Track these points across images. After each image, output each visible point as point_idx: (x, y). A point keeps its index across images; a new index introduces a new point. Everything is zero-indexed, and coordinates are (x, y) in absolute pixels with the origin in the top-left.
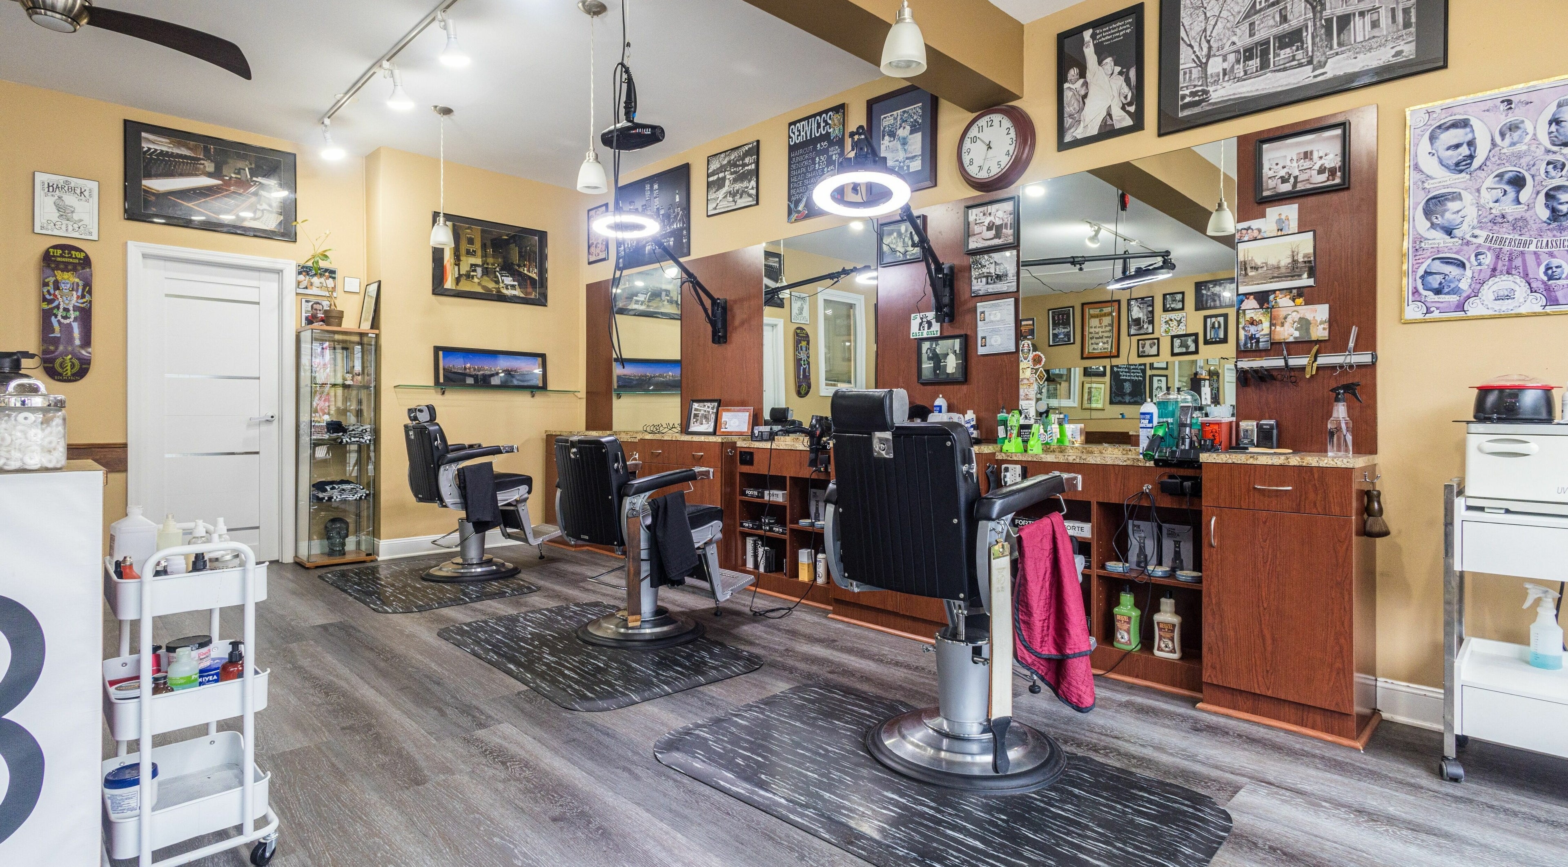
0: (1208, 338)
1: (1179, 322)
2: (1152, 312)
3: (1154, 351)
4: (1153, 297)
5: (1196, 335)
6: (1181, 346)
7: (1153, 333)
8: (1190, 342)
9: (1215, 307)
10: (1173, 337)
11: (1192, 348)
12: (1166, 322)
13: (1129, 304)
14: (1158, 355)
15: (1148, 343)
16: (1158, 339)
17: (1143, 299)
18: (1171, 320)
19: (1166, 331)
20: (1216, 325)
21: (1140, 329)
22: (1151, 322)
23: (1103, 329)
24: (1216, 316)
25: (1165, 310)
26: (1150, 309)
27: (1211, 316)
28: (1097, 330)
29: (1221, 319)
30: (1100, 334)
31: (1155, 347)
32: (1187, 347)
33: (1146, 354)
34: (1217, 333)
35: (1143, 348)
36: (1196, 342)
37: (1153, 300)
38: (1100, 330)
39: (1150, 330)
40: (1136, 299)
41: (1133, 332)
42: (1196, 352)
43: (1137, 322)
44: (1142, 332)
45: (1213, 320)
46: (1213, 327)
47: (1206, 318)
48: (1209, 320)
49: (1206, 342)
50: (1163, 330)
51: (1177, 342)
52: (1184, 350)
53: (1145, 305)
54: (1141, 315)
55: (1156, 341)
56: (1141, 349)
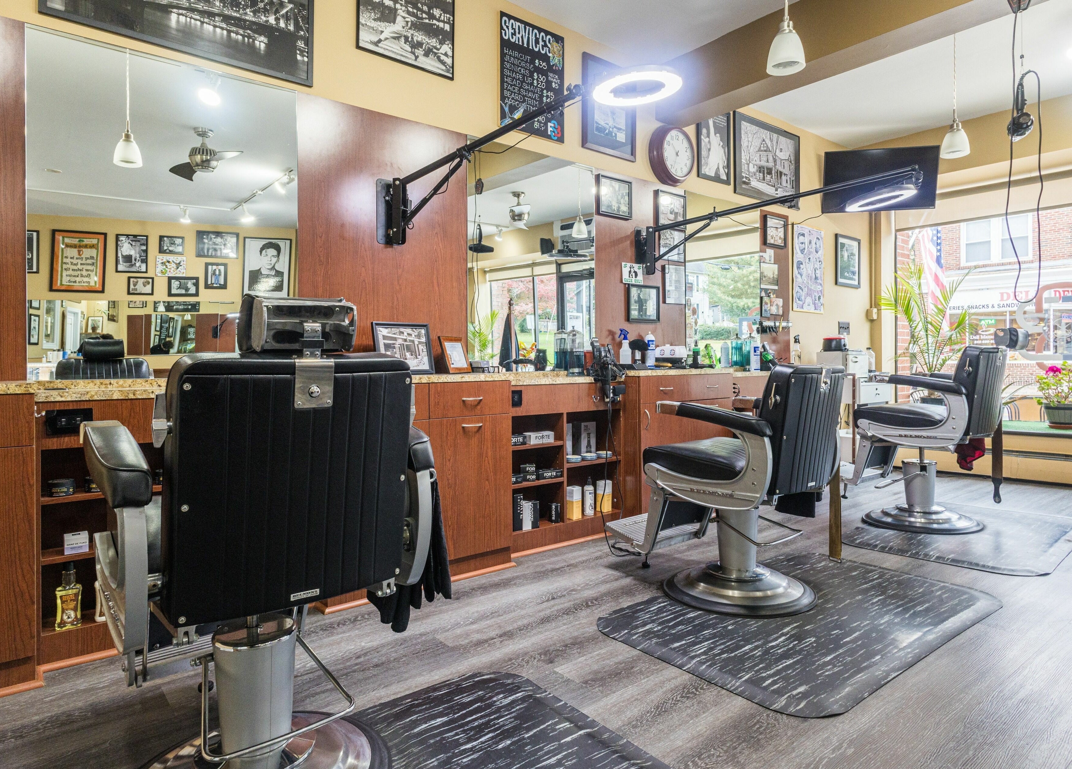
0: (209, 283)
1: (178, 265)
2: (146, 251)
3: (148, 289)
4: (147, 236)
5: (197, 279)
6: (179, 288)
7: (146, 272)
8: (190, 284)
9: (216, 257)
10: (170, 279)
11: (193, 290)
12: (163, 263)
13: (117, 240)
14: (152, 294)
15: (141, 281)
16: (153, 279)
17: (135, 236)
18: (169, 262)
19: (162, 272)
20: (217, 273)
21: (132, 266)
22: (145, 261)
23: (84, 262)
24: (217, 264)
25: (161, 251)
26: (144, 248)
27: (212, 264)
28: (75, 261)
29: (222, 268)
30: (79, 267)
31: (150, 286)
32: (187, 289)
33: (138, 292)
34: (217, 279)
35: (135, 285)
36: (196, 285)
37: (147, 240)
38: (80, 261)
39: (143, 269)
40: (127, 236)
41: (120, 268)
42: (197, 294)
43: (128, 259)
44: (133, 269)
45: (214, 267)
46: (214, 273)
47: (207, 265)
48: (210, 267)
49: (207, 286)
50: (158, 270)
51: (175, 284)
52: (183, 292)
53: (138, 243)
54: (132, 253)
55: (150, 280)
56: (132, 286)
